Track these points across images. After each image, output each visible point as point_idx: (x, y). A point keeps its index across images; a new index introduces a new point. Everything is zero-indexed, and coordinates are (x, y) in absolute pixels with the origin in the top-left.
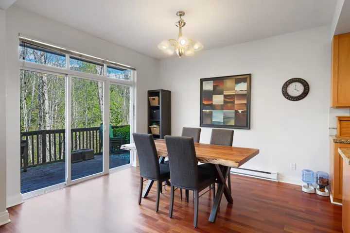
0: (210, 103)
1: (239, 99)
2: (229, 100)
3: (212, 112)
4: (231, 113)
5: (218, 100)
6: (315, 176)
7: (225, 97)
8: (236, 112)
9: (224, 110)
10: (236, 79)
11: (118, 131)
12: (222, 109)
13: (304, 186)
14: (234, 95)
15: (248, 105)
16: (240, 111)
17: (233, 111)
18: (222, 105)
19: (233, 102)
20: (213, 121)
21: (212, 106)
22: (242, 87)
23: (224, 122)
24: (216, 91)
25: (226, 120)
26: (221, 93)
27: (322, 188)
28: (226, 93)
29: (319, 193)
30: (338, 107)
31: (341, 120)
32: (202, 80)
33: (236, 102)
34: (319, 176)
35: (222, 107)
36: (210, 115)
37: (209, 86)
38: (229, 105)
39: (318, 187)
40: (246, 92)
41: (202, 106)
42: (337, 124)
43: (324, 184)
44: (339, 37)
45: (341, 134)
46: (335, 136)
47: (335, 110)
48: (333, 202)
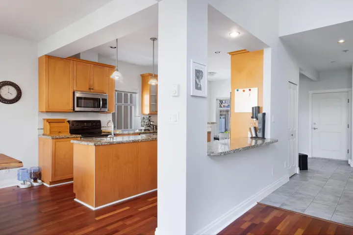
6: (29, 172)
13: (22, 184)
27: (35, 180)
29: (35, 184)
30: (47, 112)
31: (50, 121)
34: (32, 171)
39: (33, 180)
42: (44, 125)
43: (37, 176)
44: (49, 57)
45: (51, 133)
46: (43, 135)
47: (42, 114)
48: (48, 186)
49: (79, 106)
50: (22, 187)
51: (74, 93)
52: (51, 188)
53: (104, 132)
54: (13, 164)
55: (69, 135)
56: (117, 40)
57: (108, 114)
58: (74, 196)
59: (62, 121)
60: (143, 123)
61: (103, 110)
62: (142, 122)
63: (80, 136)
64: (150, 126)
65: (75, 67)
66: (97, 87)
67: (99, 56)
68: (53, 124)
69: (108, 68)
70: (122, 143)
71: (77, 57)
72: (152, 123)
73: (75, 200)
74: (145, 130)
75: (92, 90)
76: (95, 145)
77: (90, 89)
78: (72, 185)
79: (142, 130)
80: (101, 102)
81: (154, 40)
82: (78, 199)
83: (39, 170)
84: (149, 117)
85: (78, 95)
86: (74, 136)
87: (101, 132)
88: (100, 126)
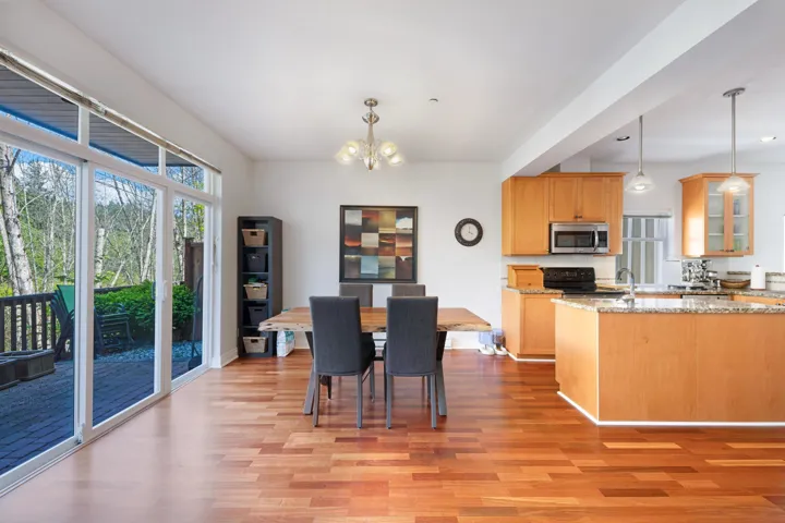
0: (357, 244)
1: (400, 241)
2: (387, 242)
3: (360, 260)
4: (390, 261)
5: (370, 240)
6: (491, 334)
7: (381, 236)
8: (398, 259)
9: (380, 257)
10: (397, 212)
11: (109, 300)
12: (377, 254)
13: (483, 348)
14: (394, 235)
15: (414, 250)
16: (403, 258)
17: (393, 258)
18: (376, 249)
19: (394, 244)
20: (362, 272)
21: (360, 250)
22: (405, 224)
23: (379, 274)
24: (367, 227)
25: (383, 271)
26: (375, 230)
27: (498, 347)
28: (382, 231)
29: (499, 352)
30: (513, 255)
31: (516, 269)
32: (344, 208)
33: (397, 245)
34: (495, 334)
35: (376, 252)
36: (358, 264)
37: (355, 219)
38: (387, 248)
39: (496, 346)
40: (411, 232)
41: (343, 250)
42: (509, 273)
43: (501, 342)
44: (515, 178)
45: (518, 285)
46: (508, 287)
47: (506, 258)
48: (516, 359)
49: (559, 244)
50: (484, 352)
51: (550, 226)
52: (519, 363)
53: (601, 288)
54: (480, 326)
55: (542, 289)
56: (641, 117)
57: (608, 258)
58: (556, 387)
59: (532, 269)
60: (687, 274)
61: (601, 250)
62: (684, 272)
63: (561, 291)
64: (705, 281)
65: (552, 187)
66: (587, 214)
67: (593, 161)
68: (520, 273)
69: (608, 179)
70: (656, 312)
71: (555, 171)
72: (711, 274)
73: (559, 393)
74: (692, 288)
75: (579, 220)
76: (599, 311)
77: (576, 217)
78: (552, 366)
79: (684, 288)
80: (597, 238)
81: (734, 95)
82: (564, 393)
83: (503, 333)
84: (704, 262)
85: (555, 228)
86: (551, 291)
87: (595, 287)
88: (592, 278)
